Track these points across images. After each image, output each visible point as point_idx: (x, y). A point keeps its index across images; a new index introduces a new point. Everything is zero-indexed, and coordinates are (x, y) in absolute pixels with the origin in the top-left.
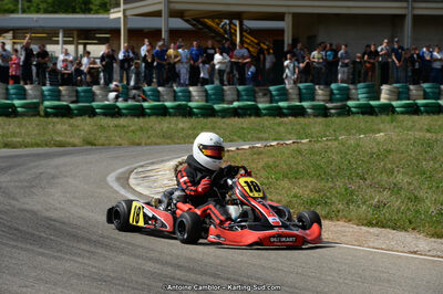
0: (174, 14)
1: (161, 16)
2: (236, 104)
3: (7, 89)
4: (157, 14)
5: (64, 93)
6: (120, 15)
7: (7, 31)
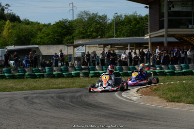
0: (169, 36)
1: (164, 37)
2: (183, 70)
3: (103, 68)
4: (163, 36)
5: (124, 69)
6: (148, 37)
7: (108, 45)
